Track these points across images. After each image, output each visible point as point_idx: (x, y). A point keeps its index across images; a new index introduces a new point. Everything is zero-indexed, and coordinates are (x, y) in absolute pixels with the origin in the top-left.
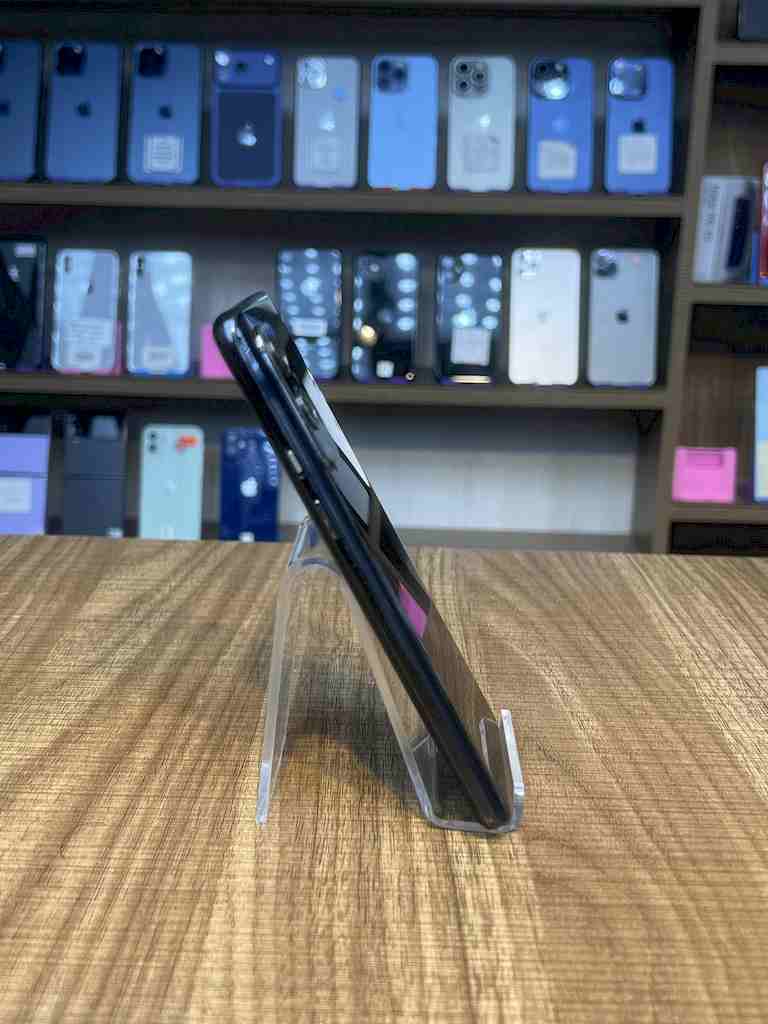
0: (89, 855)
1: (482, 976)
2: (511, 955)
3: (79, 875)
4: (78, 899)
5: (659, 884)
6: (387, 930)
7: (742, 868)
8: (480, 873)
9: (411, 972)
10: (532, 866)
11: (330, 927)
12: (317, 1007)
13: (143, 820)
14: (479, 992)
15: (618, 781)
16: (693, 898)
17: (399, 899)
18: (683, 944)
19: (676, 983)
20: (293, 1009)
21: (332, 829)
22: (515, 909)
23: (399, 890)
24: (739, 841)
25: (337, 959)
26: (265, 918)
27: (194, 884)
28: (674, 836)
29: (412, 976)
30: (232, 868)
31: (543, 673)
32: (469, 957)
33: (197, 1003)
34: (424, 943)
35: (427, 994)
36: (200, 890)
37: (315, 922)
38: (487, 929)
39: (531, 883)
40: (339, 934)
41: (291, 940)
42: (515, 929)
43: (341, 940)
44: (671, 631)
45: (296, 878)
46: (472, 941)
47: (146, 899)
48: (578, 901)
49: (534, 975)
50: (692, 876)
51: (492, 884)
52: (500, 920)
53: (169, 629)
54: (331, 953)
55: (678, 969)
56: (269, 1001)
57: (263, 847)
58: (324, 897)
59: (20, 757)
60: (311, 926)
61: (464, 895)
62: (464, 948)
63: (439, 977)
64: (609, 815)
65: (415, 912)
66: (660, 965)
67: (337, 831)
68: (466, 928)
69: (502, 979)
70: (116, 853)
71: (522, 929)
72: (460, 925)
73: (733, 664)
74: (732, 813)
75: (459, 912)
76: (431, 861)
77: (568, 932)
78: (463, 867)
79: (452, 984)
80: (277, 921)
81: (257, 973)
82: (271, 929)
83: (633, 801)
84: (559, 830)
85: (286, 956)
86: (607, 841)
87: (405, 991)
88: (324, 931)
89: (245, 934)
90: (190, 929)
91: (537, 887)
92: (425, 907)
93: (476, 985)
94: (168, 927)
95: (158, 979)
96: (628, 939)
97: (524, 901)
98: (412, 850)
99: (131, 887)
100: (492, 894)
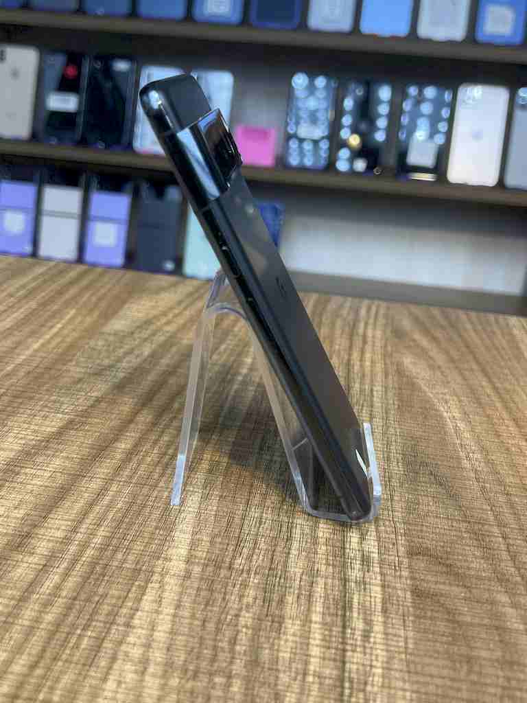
0: (63, 528)
1: (356, 680)
2: (382, 662)
3: (51, 545)
4: (45, 565)
6: (283, 625)
9: (297, 669)
10: (413, 578)
11: (237, 616)
17: (298, 597)
20: (192, 693)
21: (255, 526)
22: (392, 619)
23: (300, 588)
25: (238, 648)
26: (187, 602)
27: (138, 563)
29: (297, 673)
30: (171, 551)
31: (442, 409)
32: (347, 659)
34: (312, 641)
37: (226, 609)
38: (366, 636)
39: (408, 595)
40: (243, 623)
41: (203, 625)
42: (390, 637)
43: (244, 630)
46: (352, 645)
47: (97, 572)
49: (400, 684)
51: (376, 592)
52: (378, 628)
53: (166, 346)
54: (233, 641)
56: (174, 682)
60: (222, 613)
61: (352, 598)
62: (344, 650)
63: (319, 677)
64: (480, 538)
65: (309, 610)
67: (259, 527)
68: (349, 631)
69: (373, 685)
71: (395, 639)
72: (344, 627)
75: (344, 616)
76: (329, 565)
77: (434, 646)
78: (355, 573)
79: (329, 685)
80: (196, 605)
81: (170, 653)
82: (190, 612)
83: (502, 529)
84: (439, 548)
85: (196, 640)
86: (477, 562)
87: (288, 687)
88: (231, 619)
89: (168, 615)
90: (125, 604)
91: (413, 599)
92: (318, 607)
93: (350, 688)
94: (108, 601)
95: (89, 648)
96: (484, 659)
97: (401, 611)
98: (316, 553)
99: (88, 559)
100: (375, 602)
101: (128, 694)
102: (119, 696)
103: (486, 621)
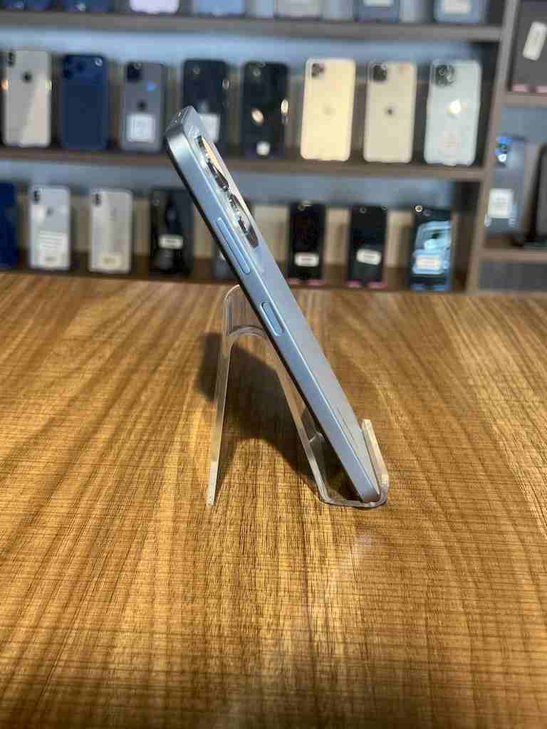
7: (493, 521)
12: (208, 610)
13: (102, 481)
15: (417, 459)
16: (460, 541)
18: (449, 573)
19: (442, 599)
24: (494, 502)
28: (452, 498)
44: (465, 352)
45: (200, 523)
48: (383, 541)
50: (460, 526)
55: (444, 590)
57: (179, 502)
58: (217, 537)
59: (22, 436)
70: (83, 504)
74: (492, 483)
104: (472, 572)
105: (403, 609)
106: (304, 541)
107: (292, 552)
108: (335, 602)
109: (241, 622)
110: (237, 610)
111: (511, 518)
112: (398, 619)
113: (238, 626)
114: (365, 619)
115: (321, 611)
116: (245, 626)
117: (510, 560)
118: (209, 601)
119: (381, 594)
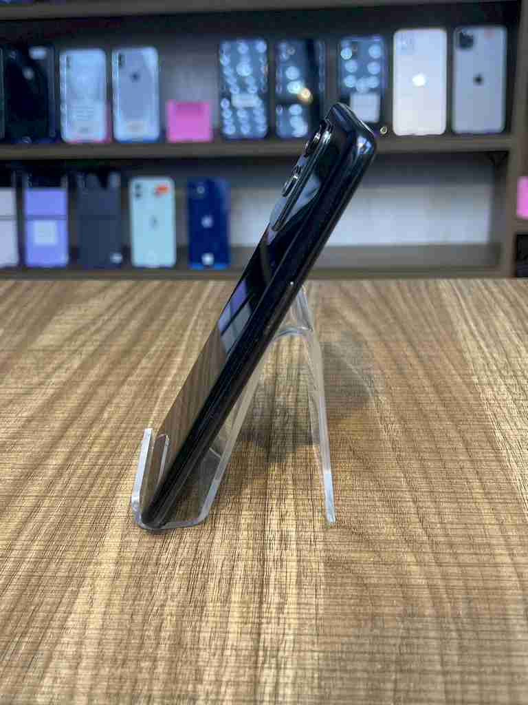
1: (269, 649)
2: (294, 629)
5: (421, 566)
6: (205, 608)
7: (487, 551)
8: (284, 557)
9: (216, 645)
10: (326, 550)
11: (163, 606)
12: (140, 676)
13: (44, 517)
14: (263, 663)
15: (405, 476)
16: (445, 577)
17: (219, 582)
18: (429, 619)
19: (417, 654)
20: (121, 678)
22: (305, 589)
23: (221, 573)
24: (490, 527)
25: (163, 634)
26: (116, 599)
27: (70, 570)
28: (441, 523)
29: (216, 649)
30: (101, 556)
32: (262, 631)
33: (51, 673)
34: (231, 620)
35: (224, 664)
36: (73, 576)
37: (153, 602)
38: (280, 608)
39: (322, 566)
40: (168, 612)
41: (132, 618)
42: (302, 606)
43: (169, 617)
44: (471, 344)
45: (146, 564)
46: (267, 618)
47: (33, 584)
48: (355, 581)
49: (309, 647)
50: (448, 559)
51: (292, 567)
52: (292, 599)
53: (95, 354)
54: (159, 629)
55: (421, 641)
56: (105, 671)
57: (127, 539)
58: (163, 580)
60: (149, 605)
61: (270, 576)
62: (260, 624)
63: (236, 650)
64: (392, 504)
65: (229, 592)
66: (408, 638)
68: (265, 605)
69: (284, 651)
70: (18, 545)
71: (307, 607)
72: (261, 603)
73: (513, 371)
74: (490, 503)
75: (262, 592)
76: (250, 548)
77: (342, 610)
78: (273, 553)
79: (244, 656)
80: (125, 602)
81: (100, 647)
82: (118, 609)
83: (414, 493)
84: (353, 519)
85: (125, 632)
86: (387, 528)
87: (208, 662)
88: (158, 609)
89: (99, 613)
90: (59, 609)
91: (325, 569)
92: (238, 589)
93: (263, 656)
94: (43, 608)
95: (28, 652)
96: (388, 615)
97: (314, 581)
98: (238, 539)
99: (23, 574)
100: (290, 576)
101: (63, 687)
102: (54, 690)
103: (392, 581)
104: (456, 617)
105: (369, 668)
106: (263, 583)
107: (247, 598)
108: (289, 662)
109: (176, 690)
110: (173, 675)
111: (508, 546)
112: (361, 683)
113: (172, 697)
114: (323, 683)
115: (272, 674)
116: (179, 696)
117: (502, 601)
118: (143, 665)
119: (345, 650)
